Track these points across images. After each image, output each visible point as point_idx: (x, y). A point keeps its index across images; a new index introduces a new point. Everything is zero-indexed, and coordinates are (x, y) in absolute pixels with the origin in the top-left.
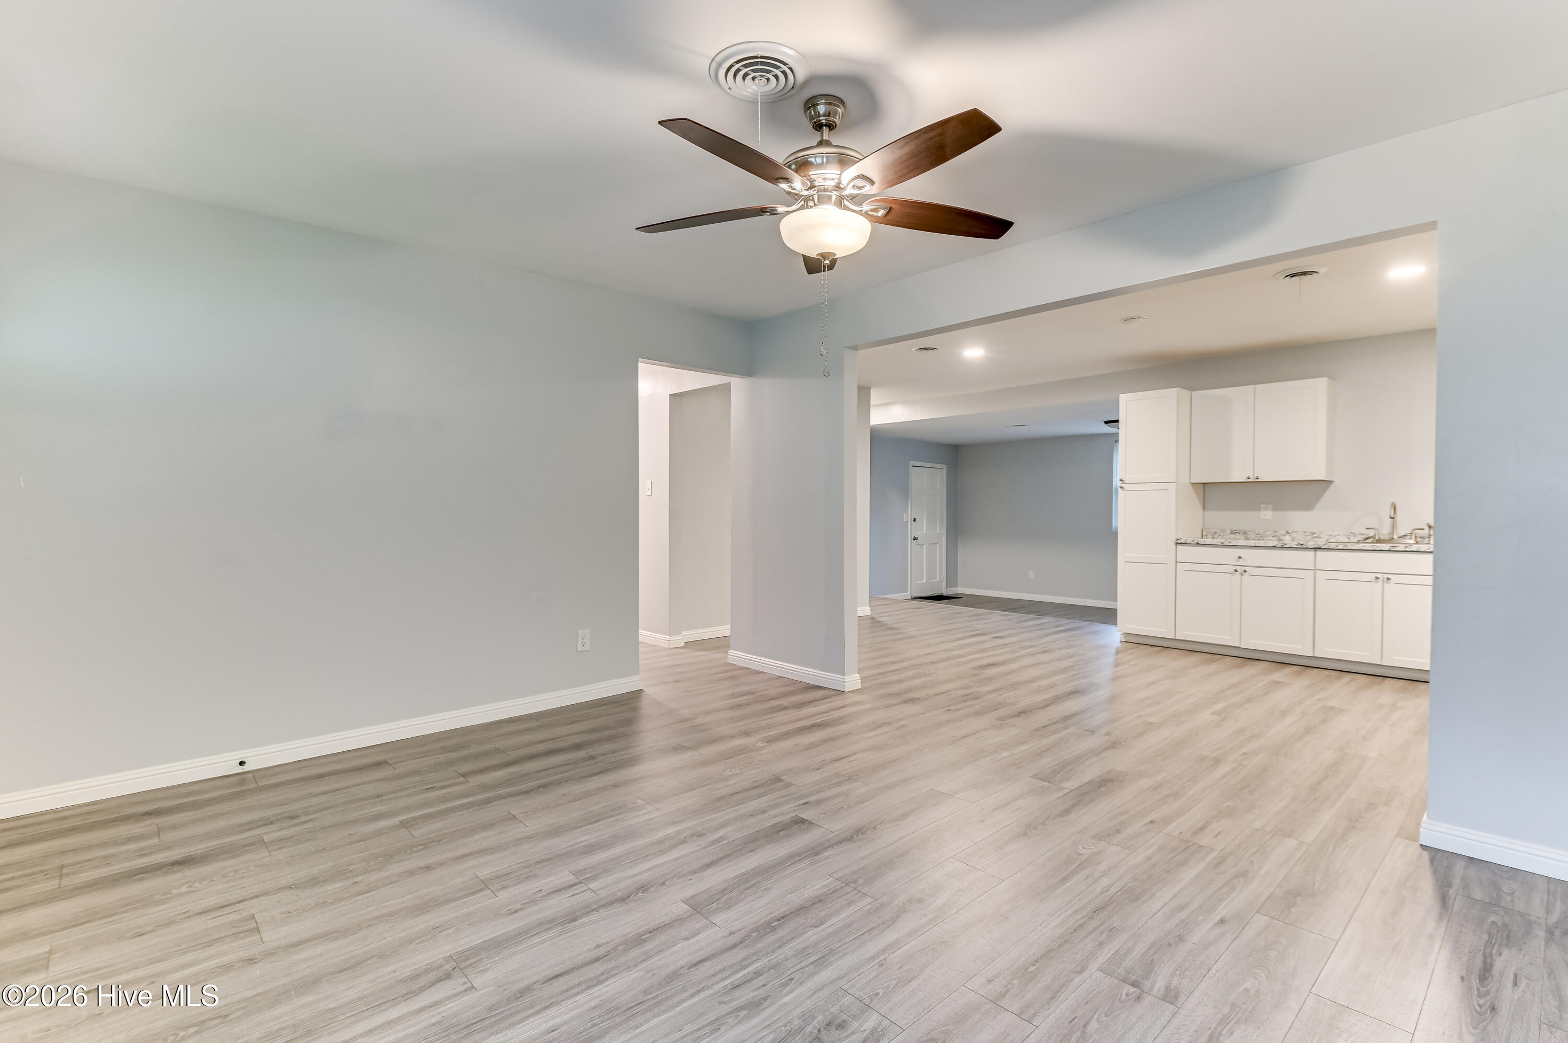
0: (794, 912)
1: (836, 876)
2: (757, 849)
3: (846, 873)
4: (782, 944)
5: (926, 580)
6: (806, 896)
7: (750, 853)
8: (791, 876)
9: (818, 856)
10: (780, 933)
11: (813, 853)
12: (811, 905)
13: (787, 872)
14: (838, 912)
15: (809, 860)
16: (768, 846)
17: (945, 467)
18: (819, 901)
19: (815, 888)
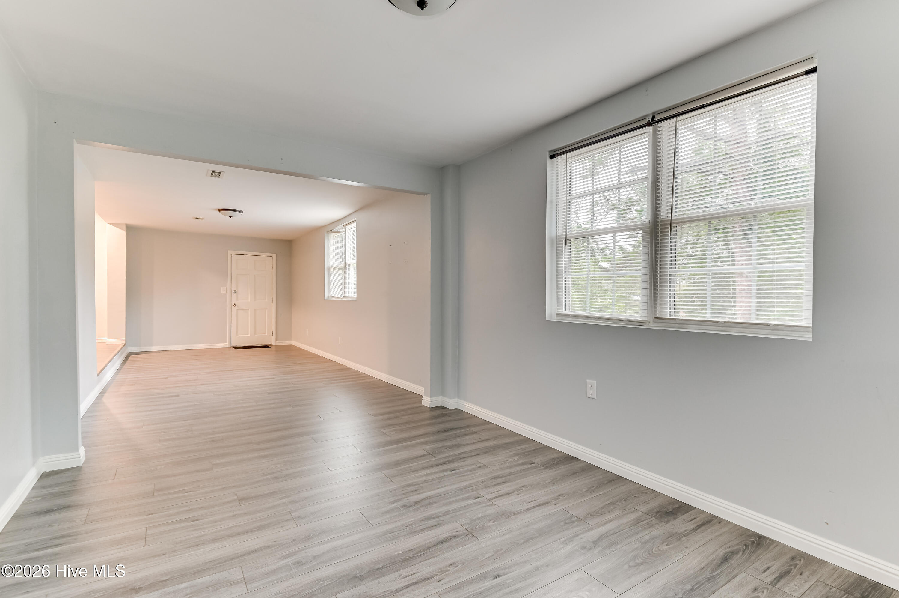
5: (250, 335)
17: (274, 255)
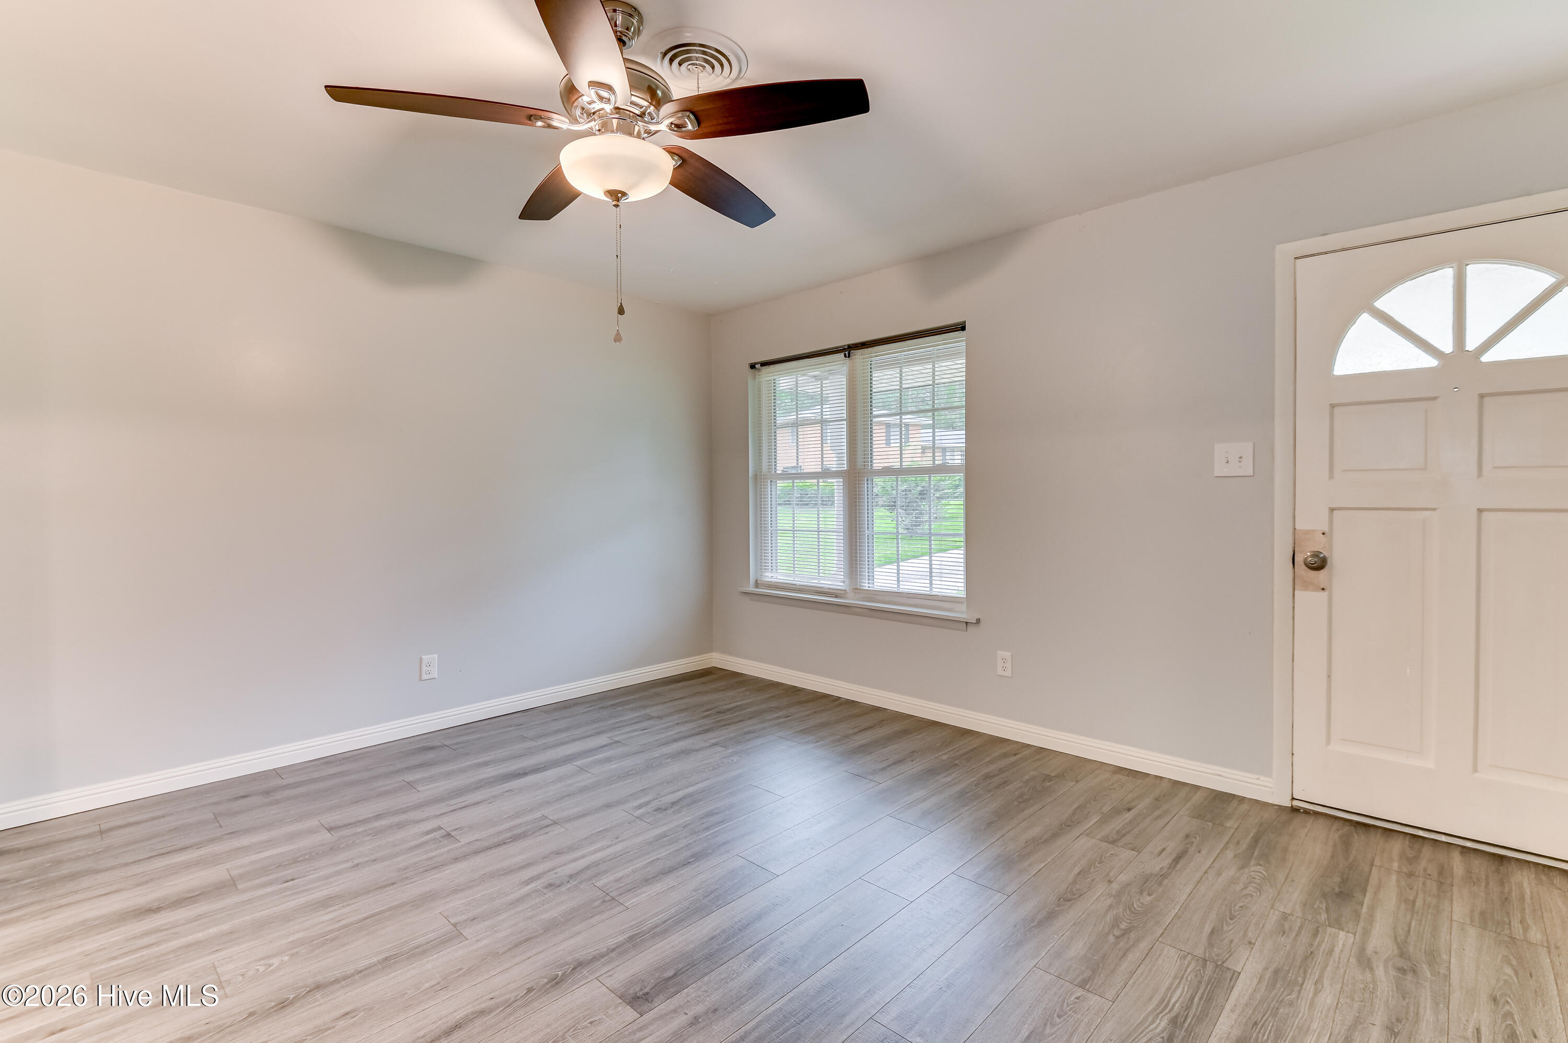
0: (674, 870)
1: (622, 908)
2: (707, 942)
3: (608, 912)
4: (688, 846)
6: (659, 885)
7: (715, 934)
8: (670, 906)
9: (631, 934)
10: (688, 853)
11: (636, 939)
12: (657, 876)
13: (673, 911)
14: (634, 872)
15: (645, 928)
16: (692, 946)
18: (647, 881)
19: (648, 893)
